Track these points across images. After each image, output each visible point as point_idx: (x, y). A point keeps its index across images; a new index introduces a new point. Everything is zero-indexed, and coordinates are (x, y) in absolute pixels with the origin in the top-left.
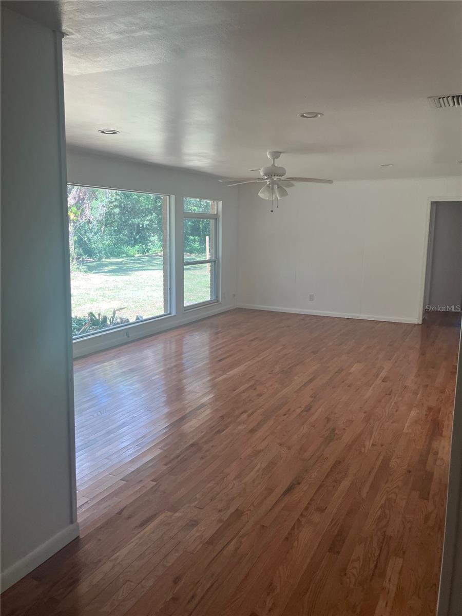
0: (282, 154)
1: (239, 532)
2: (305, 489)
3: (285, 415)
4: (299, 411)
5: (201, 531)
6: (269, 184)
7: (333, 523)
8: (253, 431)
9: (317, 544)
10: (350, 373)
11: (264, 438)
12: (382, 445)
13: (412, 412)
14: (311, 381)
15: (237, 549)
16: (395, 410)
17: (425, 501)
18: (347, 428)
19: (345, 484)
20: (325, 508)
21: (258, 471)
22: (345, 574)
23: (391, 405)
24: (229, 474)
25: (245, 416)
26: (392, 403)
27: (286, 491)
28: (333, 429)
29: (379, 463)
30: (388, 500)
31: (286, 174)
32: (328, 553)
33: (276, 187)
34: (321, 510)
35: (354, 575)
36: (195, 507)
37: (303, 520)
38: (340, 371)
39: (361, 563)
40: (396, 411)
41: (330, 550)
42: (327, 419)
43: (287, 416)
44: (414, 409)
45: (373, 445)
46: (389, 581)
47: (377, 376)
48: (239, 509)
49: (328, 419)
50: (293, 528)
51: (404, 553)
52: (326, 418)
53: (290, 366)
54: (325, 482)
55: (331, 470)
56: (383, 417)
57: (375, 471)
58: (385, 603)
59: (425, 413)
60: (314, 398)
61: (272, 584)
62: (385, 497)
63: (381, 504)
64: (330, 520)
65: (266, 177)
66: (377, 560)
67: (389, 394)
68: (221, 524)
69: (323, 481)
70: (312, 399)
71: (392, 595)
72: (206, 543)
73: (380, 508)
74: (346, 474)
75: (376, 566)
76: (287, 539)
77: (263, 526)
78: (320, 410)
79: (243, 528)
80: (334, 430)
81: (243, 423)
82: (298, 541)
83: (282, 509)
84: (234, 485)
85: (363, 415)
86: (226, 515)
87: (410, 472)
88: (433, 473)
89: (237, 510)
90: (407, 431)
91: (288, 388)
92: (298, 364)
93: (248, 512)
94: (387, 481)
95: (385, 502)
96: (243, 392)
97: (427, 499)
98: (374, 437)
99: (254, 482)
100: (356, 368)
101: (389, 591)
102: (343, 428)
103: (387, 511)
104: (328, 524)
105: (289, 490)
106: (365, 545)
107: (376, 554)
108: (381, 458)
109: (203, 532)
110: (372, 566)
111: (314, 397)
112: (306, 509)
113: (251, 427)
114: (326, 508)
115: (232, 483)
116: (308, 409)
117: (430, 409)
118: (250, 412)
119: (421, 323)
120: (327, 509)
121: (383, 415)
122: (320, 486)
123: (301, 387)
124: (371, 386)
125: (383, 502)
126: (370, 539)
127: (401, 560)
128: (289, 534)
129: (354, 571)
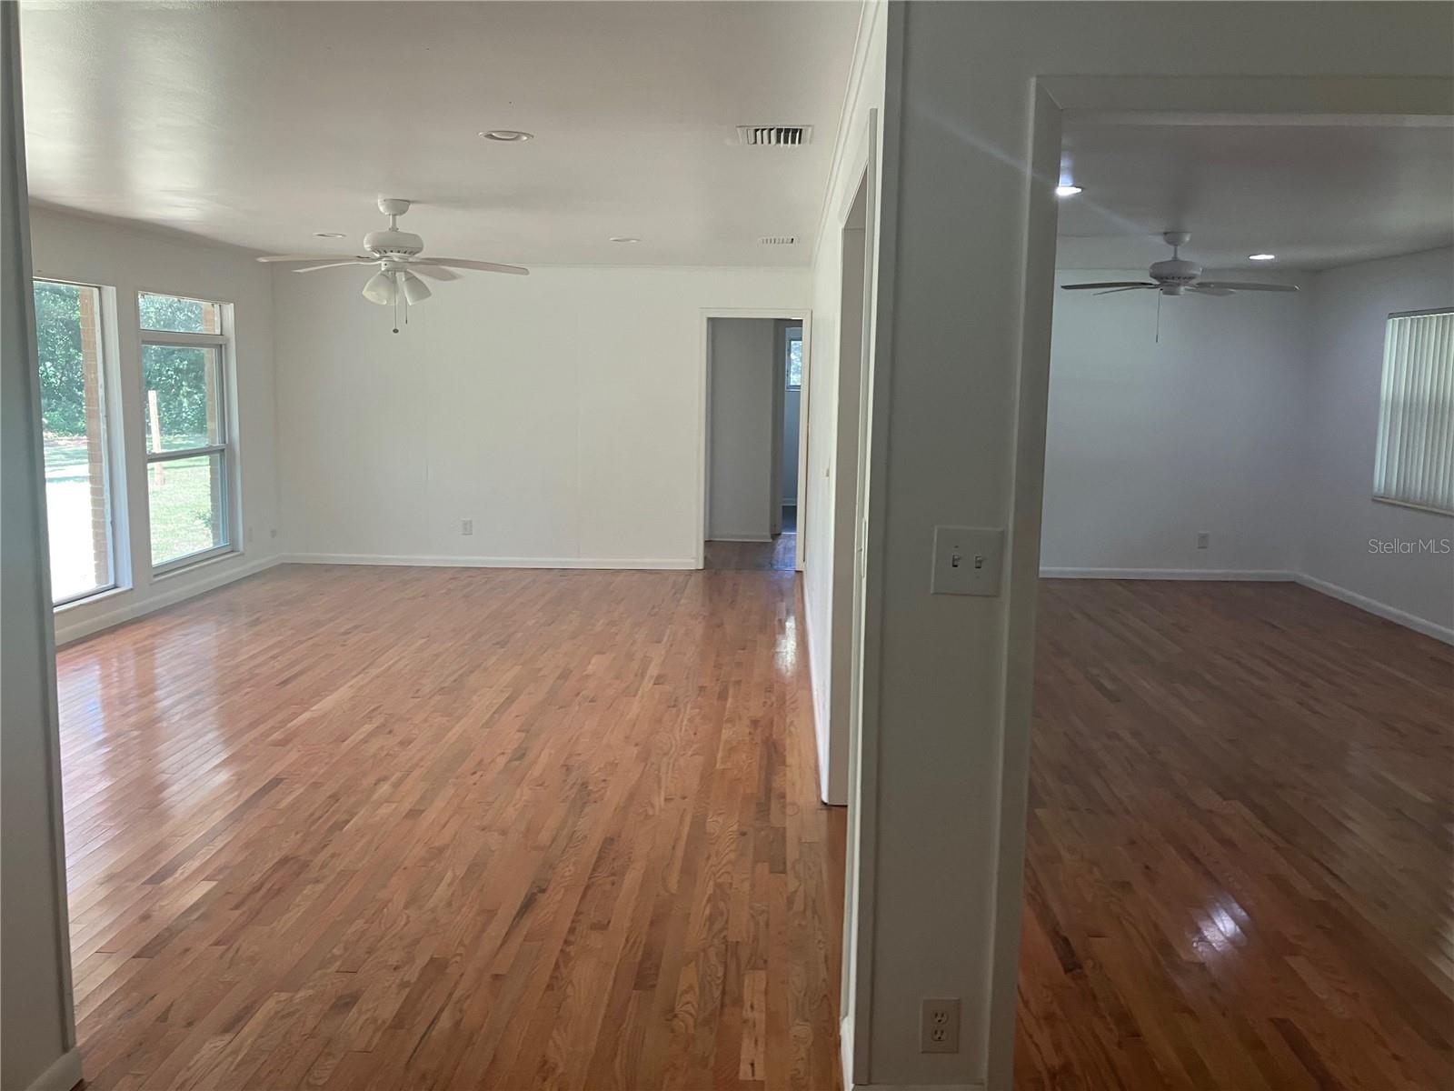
0: (411, 206)
1: (451, 995)
2: (559, 897)
3: (475, 773)
4: (502, 761)
5: (368, 1010)
6: (388, 270)
7: (630, 944)
8: (414, 814)
9: (611, 983)
10: (587, 676)
11: (443, 822)
12: (684, 798)
13: (724, 731)
14: (510, 700)
15: (457, 1024)
16: (691, 733)
17: (782, 875)
18: (608, 778)
19: (632, 877)
20: (606, 922)
21: (450, 884)
22: (675, 1016)
23: (681, 725)
24: (390, 901)
25: (385, 788)
26: (682, 721)
27: (521, 908)
28: (583, 784)
29: (686, 830)
30: (718, 885)
31: (424, 249)
32: (634, 991)
33: (401, 277)
34: (601, 927)
35: (691, 1014)
36: (337, 972)
37: (571, 949)
38: (565, 675)
39: (698, 993)
40: (695, 734)
41: (637, 986)
42: (565, 768)
43: (479, 774)
44: (724, 726)
45: (666, 800)
46: (752, 1007)
47: (643, 676)
48: (435, 956)
49: (568, 769)
50: (557, 966)
51: (766, 962)
52: (563, 766)
53: (456, 676)
54: (593, 880)
55: (599, 858)
56: (674, 749)
57: (682, 843)
58: (753, 1041)
59: (747, 731)
60: (528, 732)
61: (545, 1062)
62: (711, 883)
63: (707, 896)
64: (624, 940)
65: (378, 255)
66: (724, 982)
67: (674, 706)
68: (407, 990)
69: (590, 878)
70: (523, 735)
71: (761, 1027)
72: (390, 1027)
73: (709, 901)
74: (630, 858)
75: (724, 993)
76: (550, 987)
77: (496, 977)
78: (545, 754)
79: (455, 987)
80: (585, 785)
81: (386, 801)
82: (573, 985)
83: (524, 940)
84: (408, 917)
85: (635, 750)
86: (412, 974)
87: (743, 834)
88: (784, 828)
89: (432, 960)
90: (723, 767)
91: (465, 719)
92: (471, 672)
93: (458, 958)
94: (709, 858)
95: (715, 891)
96: (365, 741)
97: (784, 872)
98: (667, 787)
99: (449, 904)
100: (596, 664)
101: (754, 1023)
102: (603, 778)
103: (721, 905)
104: (622, 945)
105: (528, 904)
106: (697, 965)
107: (720, 974)
108: (688, 819)
109: (374, 1012)
110: (717, 994)
111: (525, 729)
112: (572, 930)
113: (407, 806)
114: (609, 922)
115: (405, 917)
116: (520, 754)
117: (755, 723)
118: (394, 778)
119: (701, 568)
120: (611, 924)
121: (671, 746)
122: (587, 888)
123: (492, 716)
124: (635, 696)
125: (710, 891)
126: (702, 954)
127: (762, 974)
128: (552, 977)
129: (689, 1008)
